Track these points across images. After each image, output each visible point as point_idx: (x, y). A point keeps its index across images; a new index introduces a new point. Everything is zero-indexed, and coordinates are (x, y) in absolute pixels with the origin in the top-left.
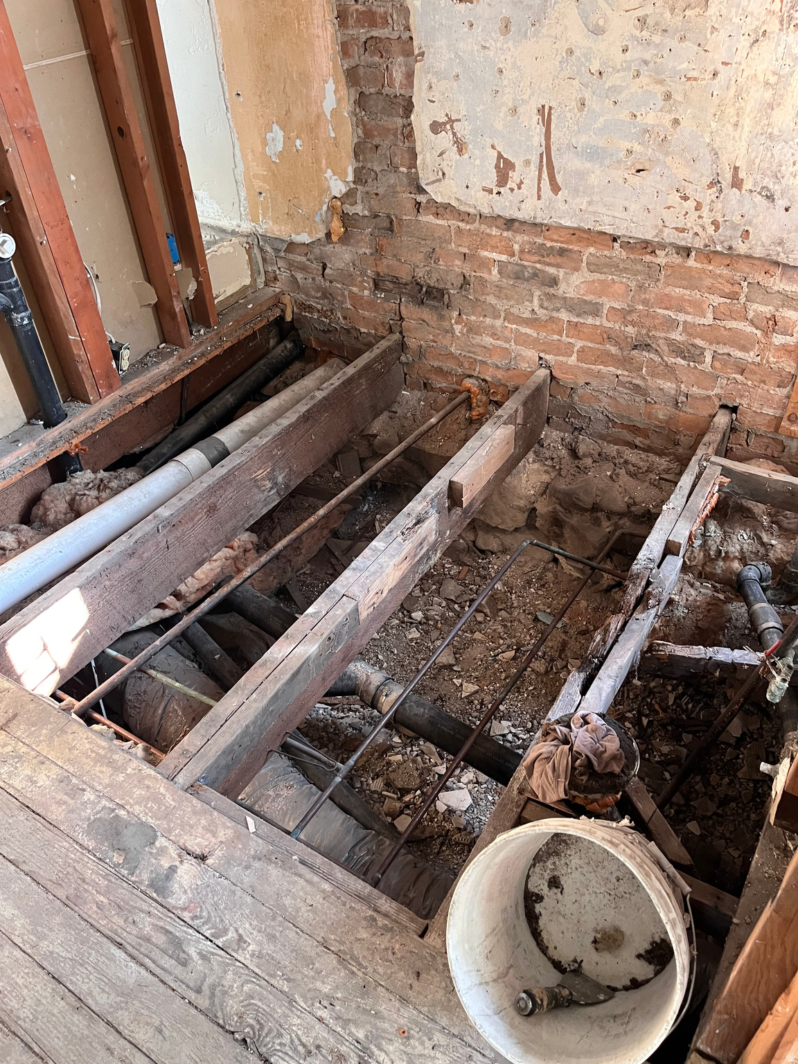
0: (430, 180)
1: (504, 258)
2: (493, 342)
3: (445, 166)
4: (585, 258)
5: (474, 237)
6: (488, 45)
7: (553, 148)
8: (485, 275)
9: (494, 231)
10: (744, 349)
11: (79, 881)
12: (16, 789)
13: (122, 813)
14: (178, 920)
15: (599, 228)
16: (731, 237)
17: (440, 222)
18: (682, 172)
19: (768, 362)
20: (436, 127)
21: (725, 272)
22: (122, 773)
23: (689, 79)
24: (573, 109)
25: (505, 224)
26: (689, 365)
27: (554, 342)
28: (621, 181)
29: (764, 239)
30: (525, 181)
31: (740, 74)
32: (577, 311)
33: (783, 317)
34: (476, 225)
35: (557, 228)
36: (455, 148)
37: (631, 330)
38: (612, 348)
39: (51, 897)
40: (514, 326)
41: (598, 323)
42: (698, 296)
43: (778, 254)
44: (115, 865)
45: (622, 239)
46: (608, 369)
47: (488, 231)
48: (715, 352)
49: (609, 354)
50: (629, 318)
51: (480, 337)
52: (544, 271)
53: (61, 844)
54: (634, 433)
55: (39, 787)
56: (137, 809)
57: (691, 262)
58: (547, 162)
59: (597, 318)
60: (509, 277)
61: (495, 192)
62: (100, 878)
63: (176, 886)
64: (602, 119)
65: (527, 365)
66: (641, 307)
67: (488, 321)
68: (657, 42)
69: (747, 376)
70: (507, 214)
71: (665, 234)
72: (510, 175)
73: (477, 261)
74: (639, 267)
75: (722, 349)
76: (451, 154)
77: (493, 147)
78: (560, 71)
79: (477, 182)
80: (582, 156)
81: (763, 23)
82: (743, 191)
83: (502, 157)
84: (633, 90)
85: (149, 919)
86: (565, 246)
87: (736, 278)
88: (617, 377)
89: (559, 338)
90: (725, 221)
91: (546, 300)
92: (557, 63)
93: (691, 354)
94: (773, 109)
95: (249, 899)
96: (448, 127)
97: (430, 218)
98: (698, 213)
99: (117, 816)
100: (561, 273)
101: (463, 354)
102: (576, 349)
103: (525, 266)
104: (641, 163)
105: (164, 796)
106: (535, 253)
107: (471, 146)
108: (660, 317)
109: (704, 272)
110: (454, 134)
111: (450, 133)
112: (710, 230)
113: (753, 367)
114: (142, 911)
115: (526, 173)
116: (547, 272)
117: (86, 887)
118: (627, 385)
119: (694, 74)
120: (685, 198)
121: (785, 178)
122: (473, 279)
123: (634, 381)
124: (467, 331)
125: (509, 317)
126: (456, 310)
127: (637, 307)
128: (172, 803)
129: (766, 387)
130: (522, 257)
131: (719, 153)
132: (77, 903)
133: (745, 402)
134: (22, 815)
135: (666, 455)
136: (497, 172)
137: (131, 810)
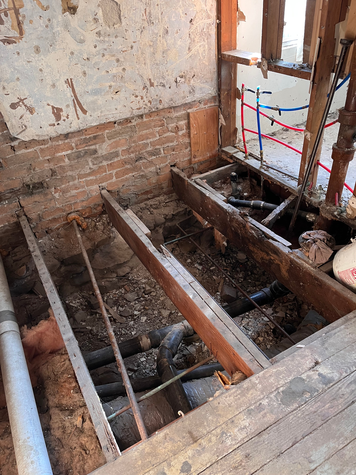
0: (18, 132)
1: (69, 152)
2: (76, 191)
3: (25, 122)
4: (105, 135)
5: (51, 149)
6: (30, 60)
7: (78, 96)
8: (62, 164)
9: (60, 142)
10: (172, 142)
11: (315, 414)
12: (246, 437)
13: (281, 389)
14: (346, 378)
15: (108, 121)
16: (156, 104)
17: (29, 150)
18: (132, 87)
19: (180, 142)
20: (13, 106)
21: (157, 118)
22: (257, 385)
23: (123, 52)
24: (82, 76)
25: (64, 137)
26: (157, 157)
27: (104, 177)
28: (111, 99)
29: (166, 101)
30: (69, 114)
31: (140, 45)
32: (109, 158)
33: (179, 125)
34: (50, 143)
35: (89, 129)
36: (28, 112)
37: (132, 155)
38: (128, 166)
39: (321, 428)
40: (84, 179)
41: (119, 159)
42: (152, 130)
43: (172, 104)
44: (311, 397)
45: (117, 122)
46: (129, 175)
47: (57, 143)
48: (163, 148)
49: (127, 169)
50: (130, 151)
51: (70, 193)
52: (89, 149)
53: (290, 419)
54: (147, 194)
55: (250, 425)
56: (282, 382)
57: (145, 120)
58: (77, 102)
59: (118, 157)
60: (74, 159)
61: (56, 124)
62: (316, 404)
63: (329, 375)
64: (95, 77)
65: (96, 193)
66: (133, 144)
67: (71, 183)
68: (108, 40)
69: (176, 150)
70: (65, 132)
71: (134, 113)
72: (61, 114)
73: (56, 159)
74: (127, 130)
75: (166, 145)
76: (27, 116)
77: (48, 105)
78: (70, 62)
79: (45, 124)
80: (92, 94)
81: (142, 24)
82: (155, 87)
83: (55, 107)
84: (104, 62)
85: (343, 389)
86: (95, 134)
87: (161, 118)
88: (133, 176)
89: (105, 173)
90: (153, 99)
91: (95, 160)
92: (68, 59)
93: (155, 153)
94: (155, 54)
95: (342, 352)
96: (21, 103)
97: (23, 151)
98: (143, 100)
99: (283, 392)
100: (97, 146)
101: (64, 205)
102: (114, 174)
103: (80, 151)
104: (116, 89)
105: (278, 370)
106: (83, 143)
107: (36, 108)
108: (141, 145)
109: (150, 121)
110: (25, 106)
111: (23, 106)
112: (149, 104)
113: (176, 146)
114: (338, 390)
115: (69, 111)
116: (91, 149)
117: (319, 411)
118: (138, 177)
119: (125, 49)
120: (137, 96)
121: (166, 77)
122: (57, 169)
123: (141, 174)
124: (62, 194)
125: (80, 176)
126: (53, 187)
127: (132, 145)
128: (283, 368)
129: (182, 151)
130: (78, 148)
131: (143, 76)
132: (327, 416)
133: (178, 160)
134: (265, 436)
135: (160, 195)
136: (54, 115)
137: (281, 385)
